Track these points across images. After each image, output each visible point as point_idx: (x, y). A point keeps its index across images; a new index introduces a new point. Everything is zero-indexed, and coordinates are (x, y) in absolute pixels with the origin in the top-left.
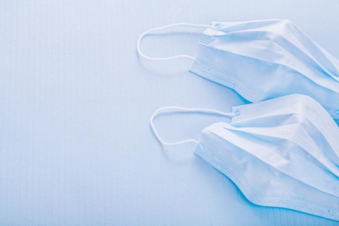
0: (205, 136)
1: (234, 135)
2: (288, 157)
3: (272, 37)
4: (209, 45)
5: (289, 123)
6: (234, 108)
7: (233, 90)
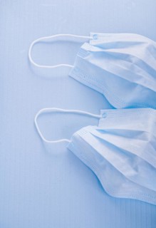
0: (75, 139)
1: (97, 141)
2: (136, 169)
3: (134, 60)
4: (85, 58)
5: (140, 139)
6: (102, 111)
7: (103, 95)
